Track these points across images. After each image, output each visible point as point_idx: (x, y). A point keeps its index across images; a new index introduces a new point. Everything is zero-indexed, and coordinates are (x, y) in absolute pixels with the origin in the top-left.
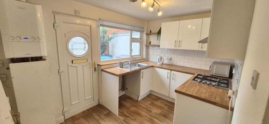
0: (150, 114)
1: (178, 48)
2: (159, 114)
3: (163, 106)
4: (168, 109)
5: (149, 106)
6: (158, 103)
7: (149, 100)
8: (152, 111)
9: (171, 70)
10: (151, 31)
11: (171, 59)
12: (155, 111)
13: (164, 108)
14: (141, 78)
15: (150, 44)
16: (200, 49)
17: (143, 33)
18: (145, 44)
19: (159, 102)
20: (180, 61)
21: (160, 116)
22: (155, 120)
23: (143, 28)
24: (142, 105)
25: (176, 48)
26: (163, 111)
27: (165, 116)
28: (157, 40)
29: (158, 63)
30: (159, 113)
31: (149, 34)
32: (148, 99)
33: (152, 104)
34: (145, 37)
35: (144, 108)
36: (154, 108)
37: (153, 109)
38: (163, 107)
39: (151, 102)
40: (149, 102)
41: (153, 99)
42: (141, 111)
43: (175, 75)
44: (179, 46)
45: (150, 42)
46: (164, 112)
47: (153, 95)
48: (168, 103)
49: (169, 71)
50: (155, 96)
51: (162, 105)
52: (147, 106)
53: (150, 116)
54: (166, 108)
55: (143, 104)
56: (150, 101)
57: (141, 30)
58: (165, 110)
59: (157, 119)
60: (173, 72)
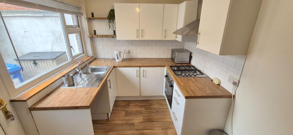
0: (136, 128)
1: (141, 39)
2: (143, 122)
3: (140, 109)
4: (146, 111)
5: (127, 119)
6: (132, 109)
7: (121, 110)
8: (134, 124)
9: (140, 67)
10: (93, 14)
11: (129, 52)
12: (138, 122)
13: (142, 111)
14: (109, 89)
15: (95, 34)
16: (164, 39)
17: (80, 17)
18: (88, 35)
19: (133, 107)
20: (141, 53)
21: (146, 123)
22: (146, 131)
23: (80, 8)
24: (118, 122)
25: (138, 39)
26: (143, 115)
27: (150, 120)
28: (110, 27)
29: (117, 60)
30: (142, 120)
31: (92, 18)
32: (119, 109)
33: (127, 114)
34: (85, 23)
35: (123, 124)
36: (133, 118)
37: (133, 120)
38: (140, 111)
39: (125, 112)
40: (123, 113)
41: (123, 106)
42: (124, 132)
43: (145, 71)
44: (142, 37)
45: (95, 31)
46: (146, 116)
47: (120, 102)
48: (140, 103)
49: (138, 68)
50: (123, 102)
51: (138, 109)
52: (125, 120)
53: (138, 130)
54: (143, 109)
55: (119, 120)
56: (123, 110)
57: (77, 11)
58: (144, 112)
59: (146, 129)
60: (142, 69)
